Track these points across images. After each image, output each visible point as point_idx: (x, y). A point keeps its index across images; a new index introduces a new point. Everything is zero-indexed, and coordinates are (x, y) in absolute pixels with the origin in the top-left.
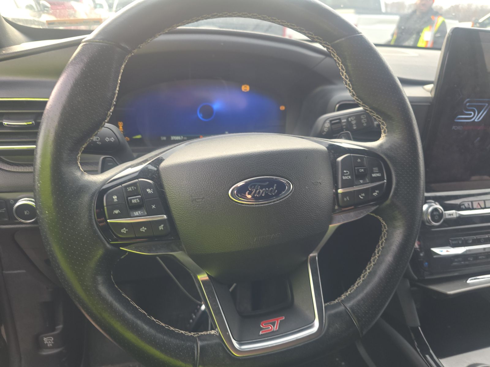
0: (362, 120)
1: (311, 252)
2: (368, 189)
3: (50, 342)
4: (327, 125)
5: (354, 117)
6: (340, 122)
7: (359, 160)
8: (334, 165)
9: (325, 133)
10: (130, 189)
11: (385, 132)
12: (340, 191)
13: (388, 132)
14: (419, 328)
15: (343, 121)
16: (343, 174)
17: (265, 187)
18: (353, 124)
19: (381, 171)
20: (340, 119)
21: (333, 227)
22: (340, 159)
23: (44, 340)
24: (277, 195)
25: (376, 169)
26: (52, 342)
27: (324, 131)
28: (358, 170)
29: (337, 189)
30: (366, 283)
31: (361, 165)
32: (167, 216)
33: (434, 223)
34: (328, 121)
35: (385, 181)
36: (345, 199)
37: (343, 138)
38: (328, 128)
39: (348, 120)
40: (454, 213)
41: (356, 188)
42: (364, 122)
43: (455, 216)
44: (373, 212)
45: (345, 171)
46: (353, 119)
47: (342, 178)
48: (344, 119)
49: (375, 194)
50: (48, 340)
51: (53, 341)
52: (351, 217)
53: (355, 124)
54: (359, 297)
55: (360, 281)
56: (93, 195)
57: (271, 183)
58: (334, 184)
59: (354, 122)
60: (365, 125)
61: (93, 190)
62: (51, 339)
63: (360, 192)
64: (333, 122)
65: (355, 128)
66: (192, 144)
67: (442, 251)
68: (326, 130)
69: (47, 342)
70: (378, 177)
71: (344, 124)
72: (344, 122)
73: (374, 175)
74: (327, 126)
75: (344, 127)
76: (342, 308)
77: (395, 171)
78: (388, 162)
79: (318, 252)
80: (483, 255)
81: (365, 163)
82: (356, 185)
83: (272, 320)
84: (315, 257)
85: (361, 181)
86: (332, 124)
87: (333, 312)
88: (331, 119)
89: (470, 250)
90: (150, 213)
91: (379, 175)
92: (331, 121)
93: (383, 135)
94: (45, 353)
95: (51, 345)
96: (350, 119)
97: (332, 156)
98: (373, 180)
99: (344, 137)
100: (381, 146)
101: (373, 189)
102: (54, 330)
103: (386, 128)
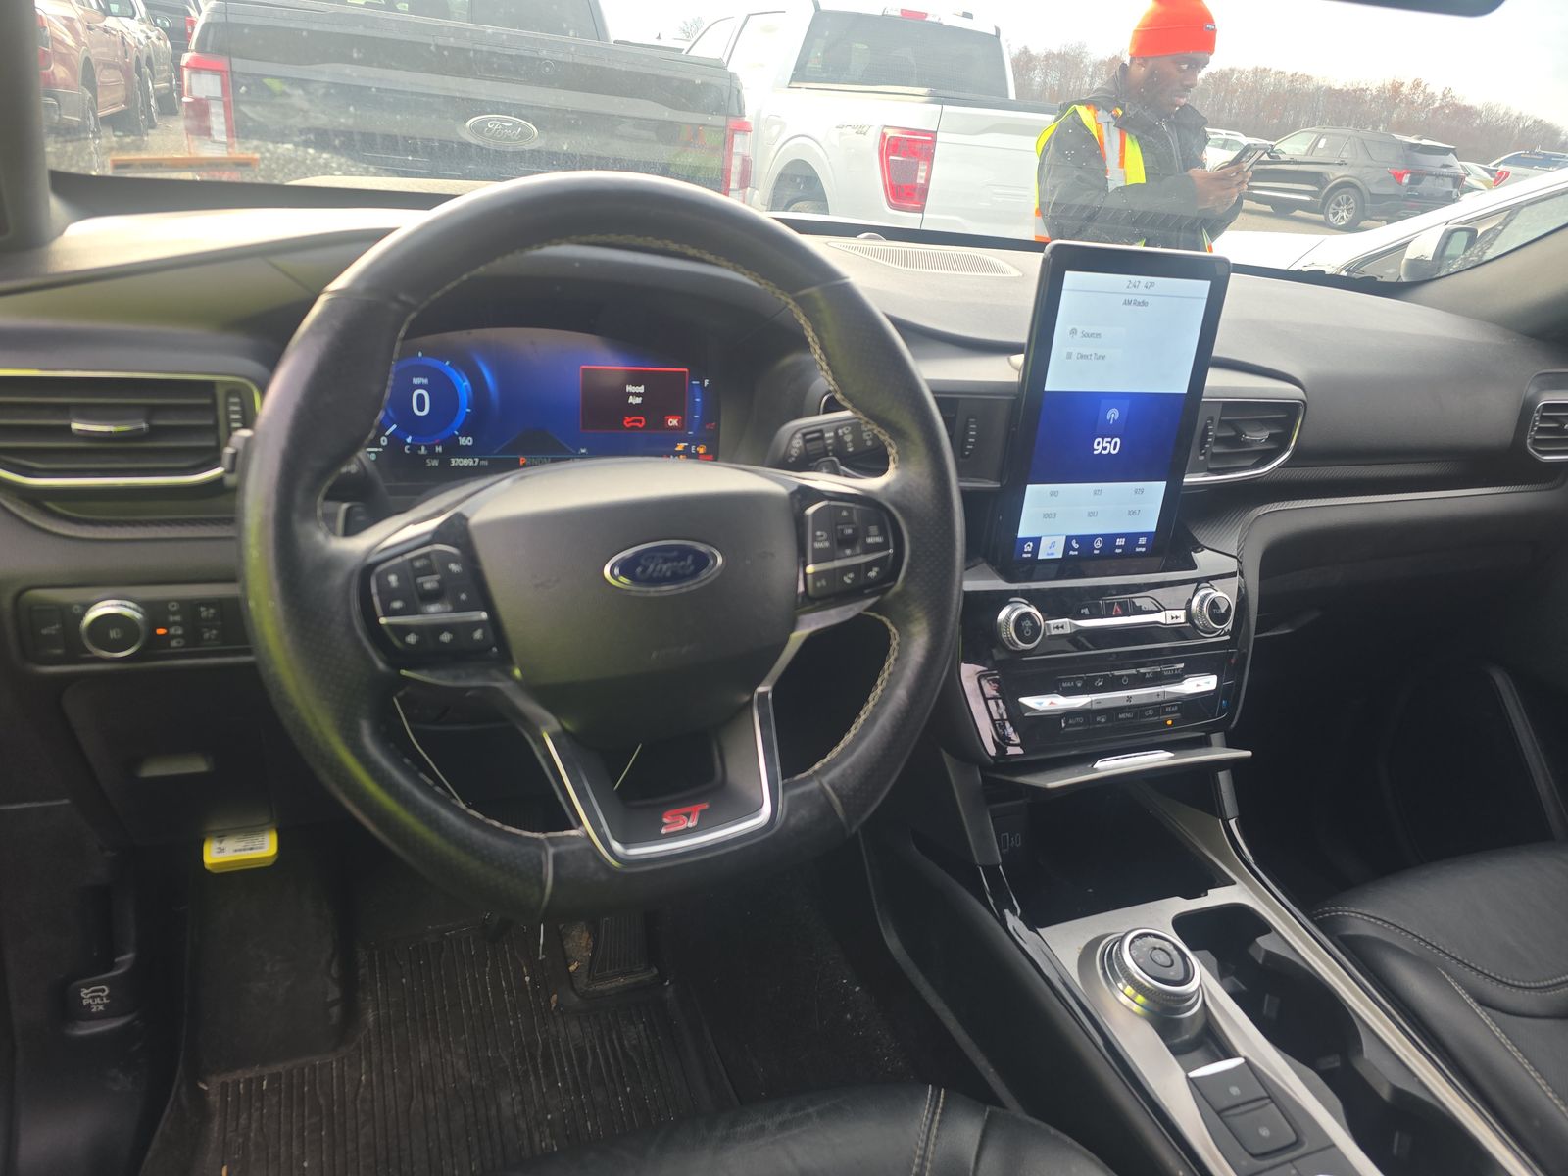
0: (865, 435)
1: (758, 684)
2: (859, 565)
3: (98, 1000)
4: (797, 443)
5: (849, 428)
6: (822, 438)
7: (844, 513)
8: (799, 522)
9: (793, 459)
10: (418, 564)
11: (894, 462)
12: (810, 569)
13: (899, 459)
14: (1000, 867)
15: (827, 435)
16: (815, 539)
17: (673, 560)
18: (846, 443)
19: (882, 532)
20: (821, 431)
21: (798, 636)
22: (810, 510)
23: (82, 994)
24: (695, 574)
25: (874, 529)
26: (105, 1000)
27: (791, 456)
28: (842, 530)
29: (805, 565)
30: (859, 738)
31: (848, 522)
32: (489, 614)
33: (1022, 645)
34: (798, 435)
35: (891, 551)
36: (819, 584)
37: (825, 471)
38: (799, 448)
39: (836, 434)
40: (1066, 623)
41: (837, 564)
42: (868, 438)
43: (1068, 630)
44: (870, 609)
45: (819, 533)
46: (846, 432)
47: (813, 545)
48: (828, 432)
49: (873, 574)
50: (94, 996)
51: (108, 996)
52: (832, 617)
53: (851, 441)
54: (846, 764)
55: (848, 737)
56: (351, 574)
57: (684, 552)
58: (798, 556)
59: (848, 438)
60: (869, 443)
61: (351, 565)
62: (103, 990)
63: (845, 570)
64: (808, 437)
65: (850, 449)
66: (528, 480)
67: (1040, 703)
68: (794, 452)
69: (91, 1001)
70: (877, 544)
71: (829, 441)
72: (830, 438)
73: (870, 540)
74: (797, 446)
75: (830, 448)
76: (814, 785)
77: (910, 533)
78: (898, 516)
79: (773, 683)
80: (1128, 712)
81: (855, 518)
82: (839, 558)
83: (686, 810)
84: (766, 693)
85: (848, 551)
86: (806, 442)
87: (798, 791)
88: (804, 431)
89: (1098, 701)
90: (459, 607)
91: (879, 540)
92: (804, 435)
93: (892, 466)
94: (85, 1030)
95: (101, 1008)
96: (840, 432)
97: (797, 505)
98: (869, 549)
99: (827, 468)
100: (886, 487)
101: (869, 566)
102: (111, 967)
103: (897, 452)
